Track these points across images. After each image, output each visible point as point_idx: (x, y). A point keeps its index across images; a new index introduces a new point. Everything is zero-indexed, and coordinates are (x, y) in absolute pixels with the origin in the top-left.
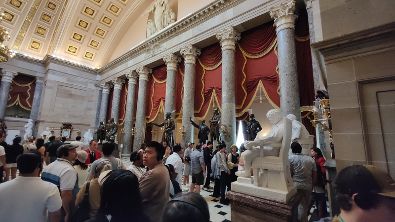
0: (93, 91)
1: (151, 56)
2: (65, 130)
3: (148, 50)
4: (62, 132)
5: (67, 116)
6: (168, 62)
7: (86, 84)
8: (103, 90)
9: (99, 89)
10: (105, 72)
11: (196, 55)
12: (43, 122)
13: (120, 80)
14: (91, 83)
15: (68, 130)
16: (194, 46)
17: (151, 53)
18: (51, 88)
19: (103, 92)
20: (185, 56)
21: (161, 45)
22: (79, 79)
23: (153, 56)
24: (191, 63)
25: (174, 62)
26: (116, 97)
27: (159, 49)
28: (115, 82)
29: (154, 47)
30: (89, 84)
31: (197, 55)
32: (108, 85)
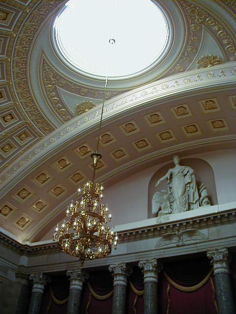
0: (12, 284)
1: (175, 245)
6: (220, 260)
7: (6, 270)
17: (176, 241)
19: (34, 290)
23: (178, 246)
27: (194, 238)
29: (183, 233)
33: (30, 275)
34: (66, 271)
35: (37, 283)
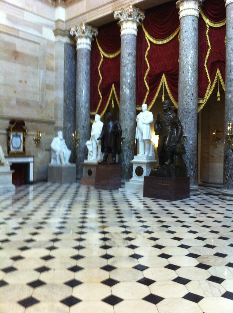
2: (14, 133)
4: (9, 138)
5: (14, 102)
8: (79, 41)
15: (19, 133)
19: (78, 47)
32: (89, 28)
33: (70, 29)
34: (113, 13)
35: (81, 37)
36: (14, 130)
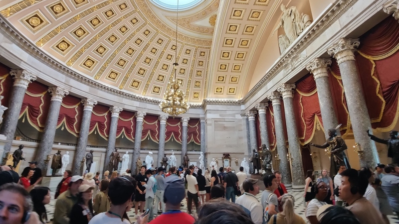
0: (240, 120)
1: (291, 70)
3: (286, 66)
4: (223, 162)
5: (225, 146)
6: (314, 70)
7: (234, 115)
8: (249, 118)
9: (246, 117)
10: (247, 101)
11: (352, 48)
12: (210, 153)
13: (263, 104)
14: (237, 114)
15: (227, 159)
16: (346, 38)
17: (290, 68)
18: (211, 125)
19: (249, 120)
20: (337, 54)
21: (299, 55)
22: (228, 113)
23: (292, 70)
24: (349, 60)
25: (322, 67)
26: (262, 122)
27: (299, 60)
28: (258, 107)
29: (292, 61)
30: (236, 115)
31: (355, 47)
32: (252, 112)
33: (246, 113)
34: (254, 107)
36: (224, 158)
